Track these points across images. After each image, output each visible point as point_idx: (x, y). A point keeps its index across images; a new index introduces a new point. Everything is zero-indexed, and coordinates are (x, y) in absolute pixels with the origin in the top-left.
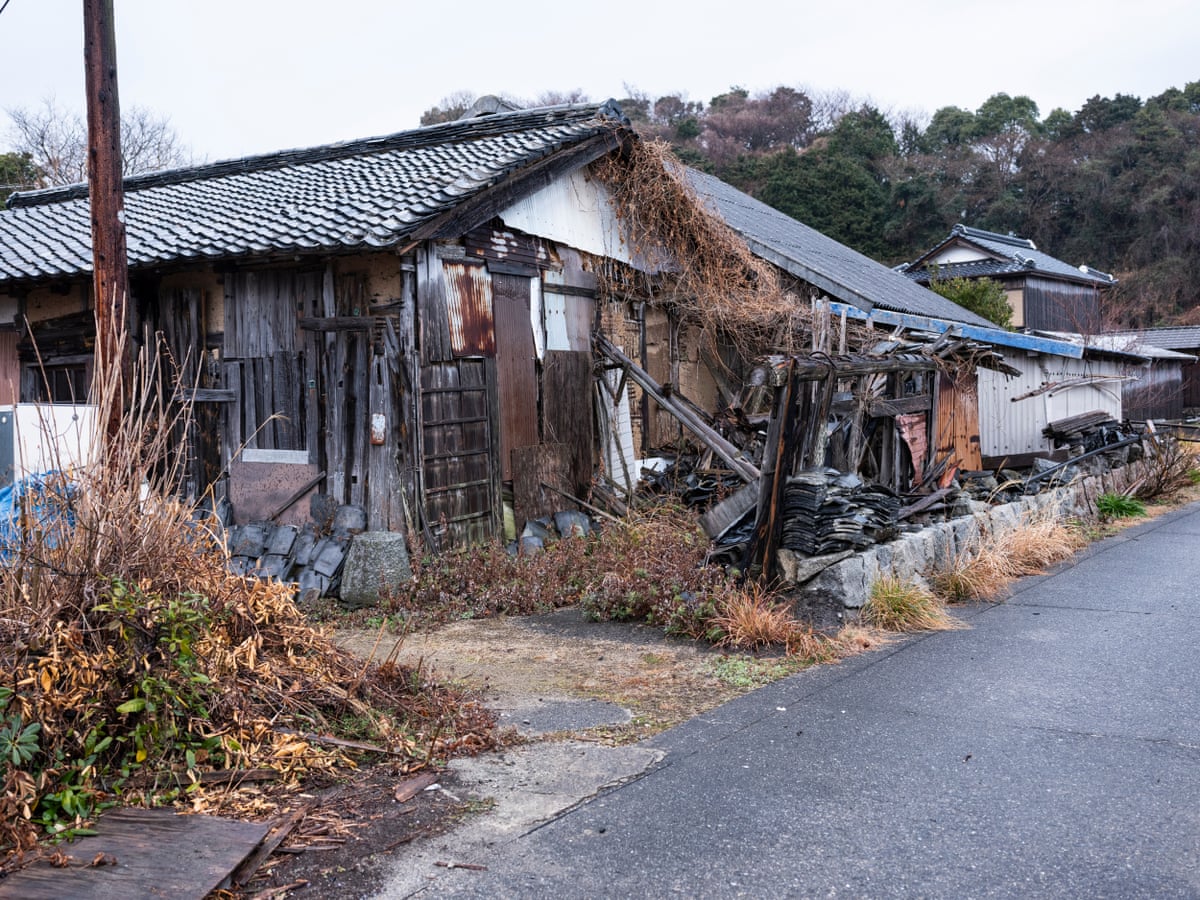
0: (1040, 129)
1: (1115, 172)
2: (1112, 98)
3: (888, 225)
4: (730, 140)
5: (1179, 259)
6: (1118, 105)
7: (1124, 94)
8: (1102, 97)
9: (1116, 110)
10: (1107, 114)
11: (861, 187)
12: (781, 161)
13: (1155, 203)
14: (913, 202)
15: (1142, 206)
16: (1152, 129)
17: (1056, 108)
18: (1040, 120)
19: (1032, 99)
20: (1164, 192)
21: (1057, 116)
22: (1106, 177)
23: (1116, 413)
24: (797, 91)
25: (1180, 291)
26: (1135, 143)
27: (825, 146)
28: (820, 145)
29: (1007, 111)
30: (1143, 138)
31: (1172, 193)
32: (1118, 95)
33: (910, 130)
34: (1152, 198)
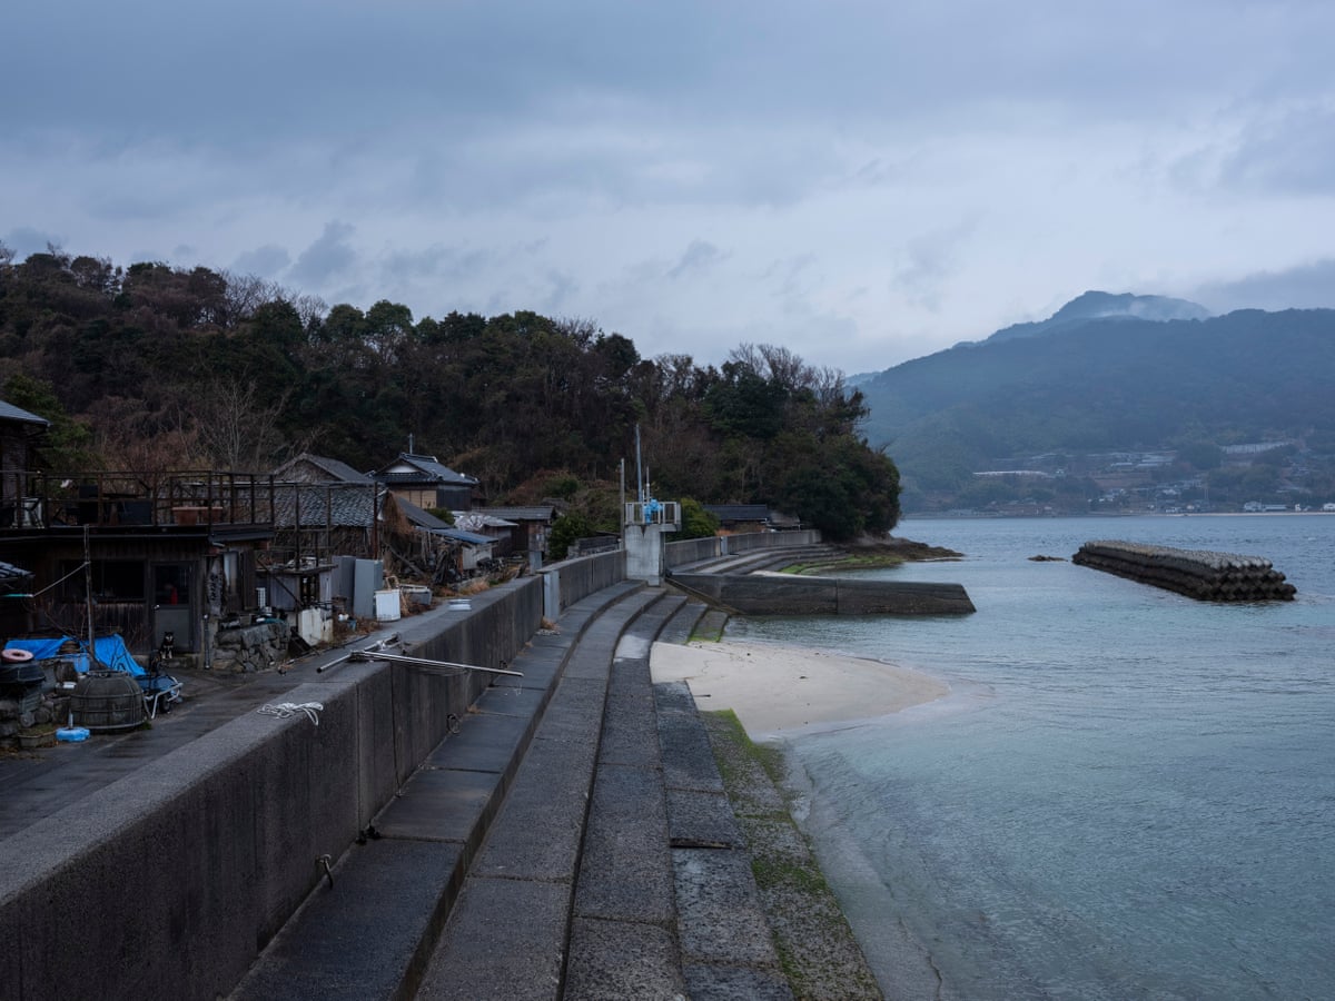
0: (414, 331)
1: (469, 374)
2: (466, 315)
3: (303, 402)
4: (164, 316)
5: (510, 443)
6: (469, 322)
7: (474, 313)
8: (459, 313)
9: (467, 325)
10: (463, 327)
11: (283, 371)
12: (214, 342)
13: (496, 402)
14: (323, 387)
15: (488, 403)
16: (493, 345)
17: (425, 317)
18: (413, 324)
19: (408, 307)
20: (502, 394)
21: (427, 323)
22: (463, 377)
23: (490, 556)
24: (214, 272)
25: (511, 466)
26: (481, 353)
27: (249, 332)
28: (245, 330)
29: (389, 315)
30: (487, 351)
31: (508, 397)
32: (470, 314)
33: (315, 321)
34: (493, 399)
